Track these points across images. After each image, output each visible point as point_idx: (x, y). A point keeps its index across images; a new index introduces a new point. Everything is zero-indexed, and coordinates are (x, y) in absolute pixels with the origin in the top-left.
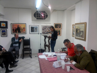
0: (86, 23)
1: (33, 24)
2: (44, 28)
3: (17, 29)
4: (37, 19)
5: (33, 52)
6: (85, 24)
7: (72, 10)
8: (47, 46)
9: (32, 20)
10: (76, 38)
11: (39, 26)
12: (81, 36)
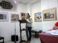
2: (13, 16)
7: (32, 4)
11: (8, 13)
12: (51, 18)
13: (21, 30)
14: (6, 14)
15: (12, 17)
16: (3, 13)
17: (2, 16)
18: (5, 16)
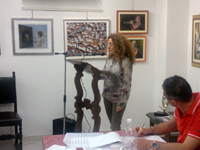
1: (28, 15)
2: (75, 31)
5: (27, 131)
8: (87, 104)
11: (52, 20)
13: (81, 104)
14: (46, 26)
15: (70, 37)
16: (32, 19)
17: (27, 36)
18: (41, 34)
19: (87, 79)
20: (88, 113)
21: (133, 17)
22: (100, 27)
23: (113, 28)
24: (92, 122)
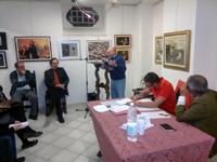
0: (190, 31)
2: (93, 46)
3: (31, 51)
4: (75, 25)
6: (188, 33)
7: (155, 4)
8: (102, 85)
9: (64, 29)
10: (165, 66)
11: (79, 41)
12: (178, 62)
13: (99, 85)
14: (76, 44)
15: (90, 50)
16: (69, 40)
18: (74, 48)
19: (102, 72)
20: (103, 90)
21: (123, 38)
22: (105, 45)
23: (113, 44)
24: (105, 95)
